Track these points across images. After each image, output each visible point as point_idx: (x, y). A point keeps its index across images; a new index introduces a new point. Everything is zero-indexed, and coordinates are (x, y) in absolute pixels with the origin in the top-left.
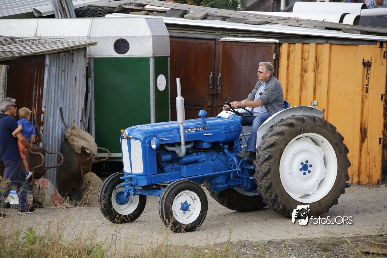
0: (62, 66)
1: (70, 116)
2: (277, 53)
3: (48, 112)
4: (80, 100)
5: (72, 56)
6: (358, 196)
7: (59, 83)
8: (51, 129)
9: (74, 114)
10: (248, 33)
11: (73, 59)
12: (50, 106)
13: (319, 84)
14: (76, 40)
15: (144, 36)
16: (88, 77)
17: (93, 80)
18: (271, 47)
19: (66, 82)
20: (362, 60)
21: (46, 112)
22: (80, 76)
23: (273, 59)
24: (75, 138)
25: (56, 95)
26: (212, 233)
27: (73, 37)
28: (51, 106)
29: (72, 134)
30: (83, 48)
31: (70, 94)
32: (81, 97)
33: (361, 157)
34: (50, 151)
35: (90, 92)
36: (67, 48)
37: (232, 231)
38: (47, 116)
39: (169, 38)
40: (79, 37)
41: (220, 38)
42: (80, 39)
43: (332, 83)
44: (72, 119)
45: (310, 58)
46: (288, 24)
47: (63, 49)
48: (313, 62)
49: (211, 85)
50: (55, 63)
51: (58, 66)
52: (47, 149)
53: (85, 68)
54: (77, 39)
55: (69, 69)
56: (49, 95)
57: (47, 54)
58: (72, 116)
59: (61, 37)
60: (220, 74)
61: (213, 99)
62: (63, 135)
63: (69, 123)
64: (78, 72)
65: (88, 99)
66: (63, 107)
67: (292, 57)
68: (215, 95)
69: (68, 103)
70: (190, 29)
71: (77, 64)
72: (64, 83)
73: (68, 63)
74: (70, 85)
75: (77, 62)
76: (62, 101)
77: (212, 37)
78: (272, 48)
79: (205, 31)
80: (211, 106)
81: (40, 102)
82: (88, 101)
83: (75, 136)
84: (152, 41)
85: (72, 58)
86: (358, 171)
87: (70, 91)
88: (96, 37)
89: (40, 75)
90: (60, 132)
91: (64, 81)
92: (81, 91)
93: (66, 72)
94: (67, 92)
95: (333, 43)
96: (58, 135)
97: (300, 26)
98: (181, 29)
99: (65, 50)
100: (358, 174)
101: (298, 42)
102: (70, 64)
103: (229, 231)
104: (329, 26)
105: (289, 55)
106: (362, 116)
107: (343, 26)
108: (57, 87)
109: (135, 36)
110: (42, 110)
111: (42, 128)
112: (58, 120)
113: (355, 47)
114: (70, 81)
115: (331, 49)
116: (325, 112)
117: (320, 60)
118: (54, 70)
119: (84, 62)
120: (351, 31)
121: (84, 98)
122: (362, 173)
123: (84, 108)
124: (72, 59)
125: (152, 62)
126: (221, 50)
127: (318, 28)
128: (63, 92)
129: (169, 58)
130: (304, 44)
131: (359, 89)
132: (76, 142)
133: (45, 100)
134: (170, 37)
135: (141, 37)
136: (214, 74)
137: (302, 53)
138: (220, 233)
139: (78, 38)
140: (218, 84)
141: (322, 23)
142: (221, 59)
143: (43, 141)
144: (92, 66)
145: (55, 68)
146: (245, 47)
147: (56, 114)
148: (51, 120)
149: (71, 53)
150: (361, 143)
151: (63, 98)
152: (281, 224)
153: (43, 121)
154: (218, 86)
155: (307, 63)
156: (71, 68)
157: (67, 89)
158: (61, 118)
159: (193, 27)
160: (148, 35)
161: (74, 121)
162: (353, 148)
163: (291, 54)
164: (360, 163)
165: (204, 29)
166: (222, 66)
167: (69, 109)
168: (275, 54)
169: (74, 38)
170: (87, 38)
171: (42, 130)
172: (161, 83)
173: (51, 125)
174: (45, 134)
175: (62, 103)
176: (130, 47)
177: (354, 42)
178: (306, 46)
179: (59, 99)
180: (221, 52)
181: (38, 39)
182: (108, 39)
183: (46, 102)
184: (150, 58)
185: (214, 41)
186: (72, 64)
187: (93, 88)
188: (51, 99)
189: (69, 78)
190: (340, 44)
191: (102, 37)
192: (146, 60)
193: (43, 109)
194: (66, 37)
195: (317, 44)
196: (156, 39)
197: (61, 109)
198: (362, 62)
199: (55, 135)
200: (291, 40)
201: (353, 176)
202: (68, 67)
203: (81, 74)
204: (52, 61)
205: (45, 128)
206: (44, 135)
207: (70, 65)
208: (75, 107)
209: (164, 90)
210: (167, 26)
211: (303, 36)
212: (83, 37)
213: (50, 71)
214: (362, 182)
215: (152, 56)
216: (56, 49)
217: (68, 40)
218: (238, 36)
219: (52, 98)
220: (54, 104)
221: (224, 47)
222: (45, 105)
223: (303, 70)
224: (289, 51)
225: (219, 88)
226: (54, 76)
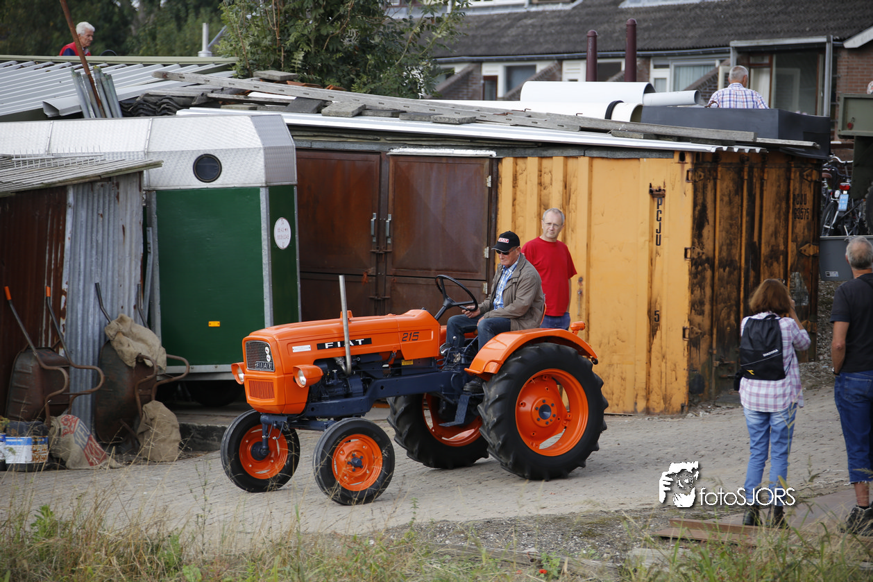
0: (98, 207)
1: (115, 298)
2: (494, 176)
3: (73, 292)
4: (133, 268)
5: (116, 187)
6: (647, 434)
7: (94, 238)
8: (80, 323)
9: (122, 295)
10: (441, 139)
11: (118, 193)
12: (77, 280)
13: (572, 231)
14: (123, 158)
15: (249, 149)
16: (147, 226)
17: (156, 231)
18: (483, 165)
19: (106, 237)
20: (649, 185)
21: (71, 293)
22: (131, 224)
23: (486, 186)
24: (124, 339)
25: (88, 260)
26: (381, 508)
27: (117, 153)
28: (79, 280)
29: (118, 332)
30: (136, 173)
31: (113, 257)
32: (133, 263)
33: (650, 362)
34: (79, 364)
35: (150, 253)
36: (107, 173)
37: (417, 504)
38: (72, 299)
39: (295, 150)
40: (129, 152)
41: (389, 149)
42: (129, 156)
43: (595, 229)
44: (118, 304)
45: (553, 184)
46: (513, 122)
47: (100, 176)
48: (559, 193)
49: (373, 236)
50: (85, 201)
51: (90, 208)
52: (73, 360)
53: (141, 209)
54: (125, 157)
55: (112, 211)
56: (75, 260)
57: (70, 185)
58: (118, 298)
59: (96, 153)
60: (390, 215)
61: (378, 262)
62: (102, 334)
63: (112, 311)
64: (128, 216)
65: (148, 267)
66: (101, 281)
67: (521, 182)
68: (382, 254)
69: (110, 274)
70: (333, 135)
71: (126, 202)
72: (103, 238)
73: (109, 201)
74: (114, 242)
75: (127, 199)
76: (99, 270)
77: (374, 147)
78: (485, 166)
79: (361, 136)
80: (374, 274)
81: (59, 275)
82: (147, 270)
83: (124, 334)
84: (263, 157)
85: (117, 191)
86: (646, 389)
87: (114, 252)
88: (160, 152)
89: (58, 225)
90: (97, 328)
91: (103, 234)
92: (134, 251)
93: (106, 217)
94: (108, 255)
95: (595, 156)
96: (93, 333)
97: (534, 125)
98: (316, 134)
99: (102, 177)
100: (645, 394)
101: (532, 155)
102: (113, 202)
103: (412, 505)
104: (586, 125)
105: (515, 179)
106: (651, 287)
107: (612, 124)
108: (89, 246)
109: (232, 149)
110: (63, 288)
111: (63, 322)
112: (92, 306)
113: (634, 163)
114: (114, 233)
115: (591, 166)
116: (584, 283)
117: (573, 188)
118: (83, 214)
119: (139, 198)
120: (627, 133)
121: (140, 264)
122: (653, 392)
123: (140, 283)
124: (116, 193)
125: (263, 196)
126: (391, 171)
127: (567, 130)
128: (100, 255)
129: (295, 188)
130: (542, 157)
131: (644, 239)
132: (126, 346)
133: (68, 270)
134: (298, 149)
135: (243, 149)
136: (378, 216)
137: (540, 176)
138: (396, 508)
139: (127, 154)
140: (388, 234)
141: (574, 120)
142: (391, 188)
143: (66, 345)
144: (154, 206)
145: (85, 210)
146: (435, 165)
147: (89, 295)
148: (80, 306)
149: (115, 182)
150: (650, 337)
151: (102, 265)
152: (507, 489)
153: (64, 308)
154: (387, 238)
155: (550, 193)
156: (114, 211)
157: (108, 248)
158: (97, 303)
159: (339, 131)
160: (256, 146)
161: (122, 307)
162: (635, 346)
163: (520, 177)
164: (649, 374)
165: (359, 134)
166: (394, 200)
167: (113, 285)
168: (490, 177)
169: (119, 154)
170: (143, 154)
171: (63, 325)
172: (281, 233)
173: (79, 316)
174: (69, 332)
175: (99, 275)
176: (223, 169)
177: (632, 153)
178: (545, 162)
179: (93, 268)
180: (391, 175)
181: (53, 159)
182: (183, 155)
183: (70, 273)
184: (261, 189)
185: (379, 156)
186: (117, 202)
187: (157, 246)
188: (80, 269)
189: (111, 228)
190: (607, 158)
191: (171, 152)
192: (252, 192)
193: (65, 287)
194: (105, 153)
195: (566, 157)
196: (270, 153)
197: (97, 286)
198: (648, 189)
199: (88, 333)
200: (519, 152)
201: (636, 398)
202: (109, 208)
203: (134, 220)
204: (80, 197)
205: (69, 322)
206: (66, 334)
207: (112, 205)
208: (124, 281)
209: (288, 246)
210: (290, 130)
211: (540, 144)
212: (135, 153)
213: (76, 216)
214: (654, 409)
215: (264, 185)
216: (86, 176)
217: (109, 158)
218: (421, 146)
219: (80, 265)
220: (85, 276)
221: (396, 166)
222: (67, 280)
223: (542, 206)
224: (516, 171)
225: (389, 242)
226: (84, 226)
